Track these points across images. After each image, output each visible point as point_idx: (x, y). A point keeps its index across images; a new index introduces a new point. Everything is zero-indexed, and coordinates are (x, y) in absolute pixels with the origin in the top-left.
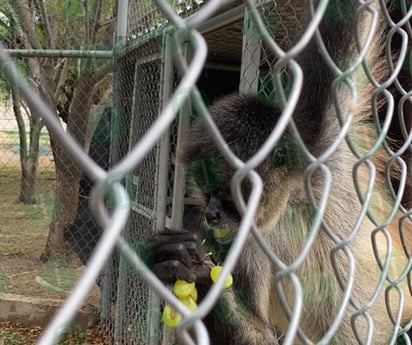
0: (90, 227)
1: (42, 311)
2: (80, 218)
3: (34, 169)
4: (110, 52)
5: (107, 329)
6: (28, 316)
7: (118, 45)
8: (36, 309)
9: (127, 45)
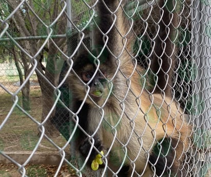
0: (62, 116)
1: (44, 157)
2: (57, 112)
3: (28, 93)
4: (65, 35)
5: (75, 162)
6: (37, 161)
7: (68, 31)
8: (40, 157)
9: (73, 31)
